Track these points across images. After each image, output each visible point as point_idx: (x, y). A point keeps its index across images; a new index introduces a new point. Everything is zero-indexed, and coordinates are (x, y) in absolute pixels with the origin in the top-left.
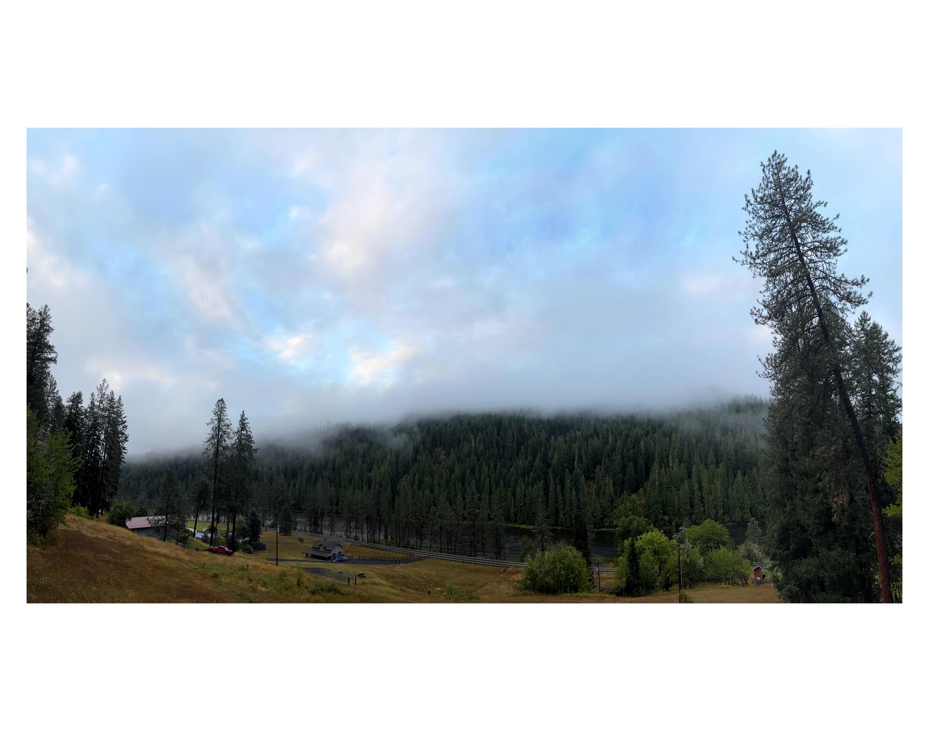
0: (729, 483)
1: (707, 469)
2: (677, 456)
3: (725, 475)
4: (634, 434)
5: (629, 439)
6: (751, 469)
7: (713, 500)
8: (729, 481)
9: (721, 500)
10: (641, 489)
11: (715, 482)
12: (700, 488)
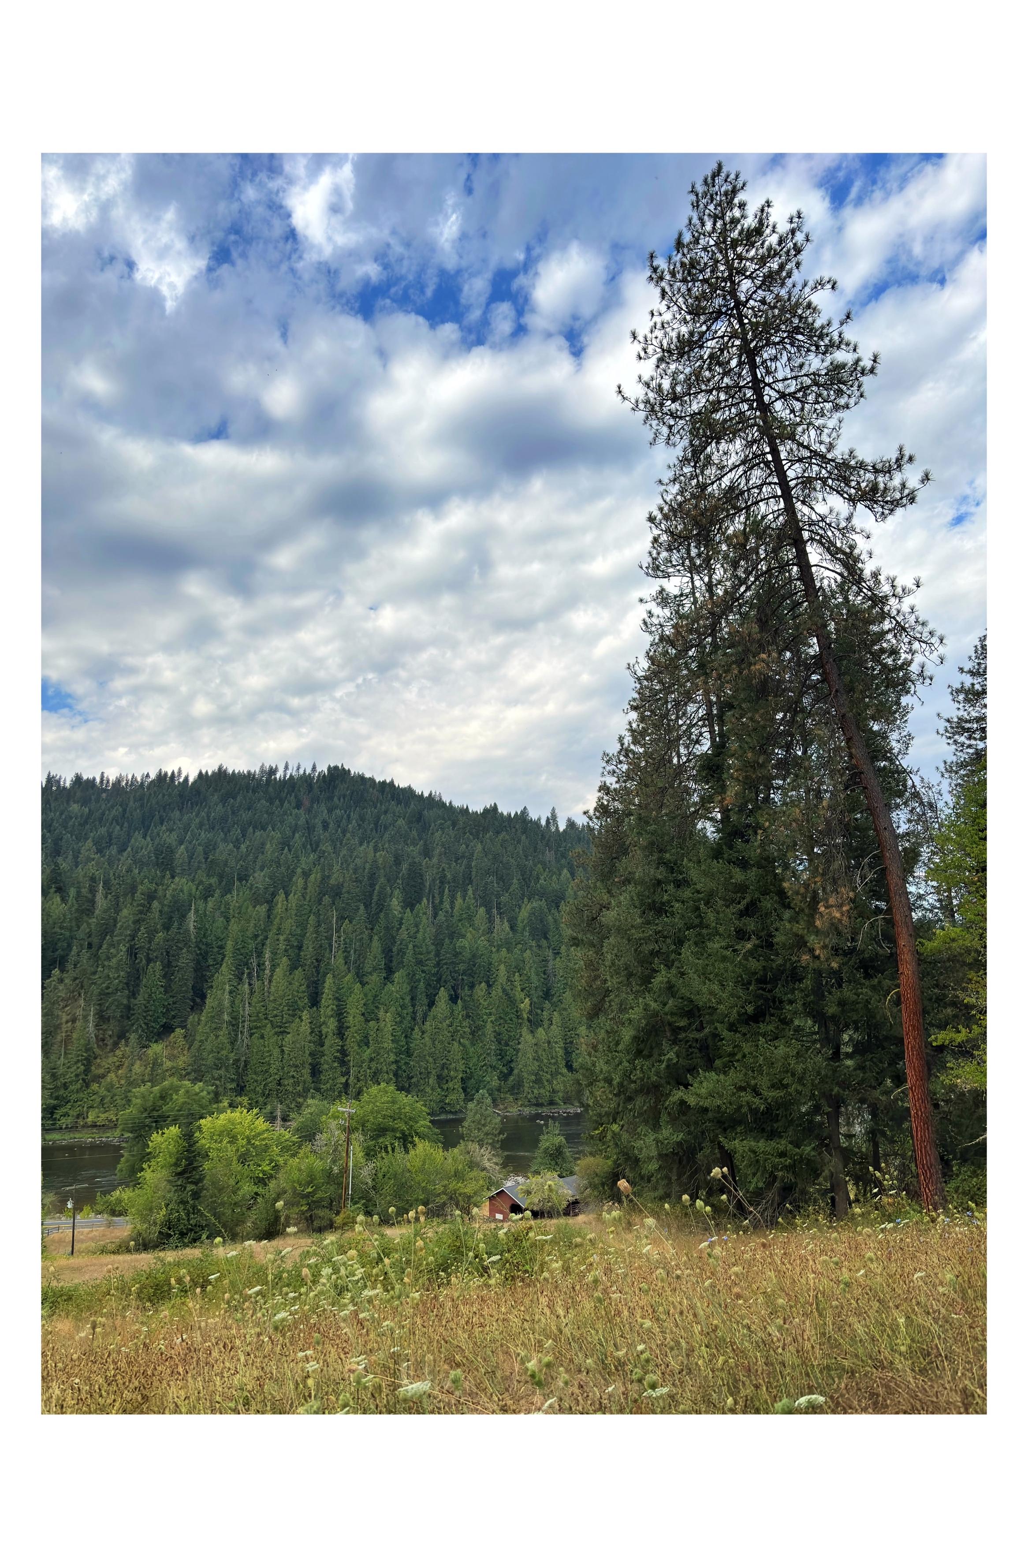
0: (414, 1019)
1: (363, 984)
2: (286, 950)
3: (408, 999)
4: (169, 894)
5: (155, 904)
6: (472, 986)
7: (371, 1060)
8: (414, 1013)
9: (392, 1057)
10: (179, 1031)
11: (381, 1014)
12: (341, 1032)
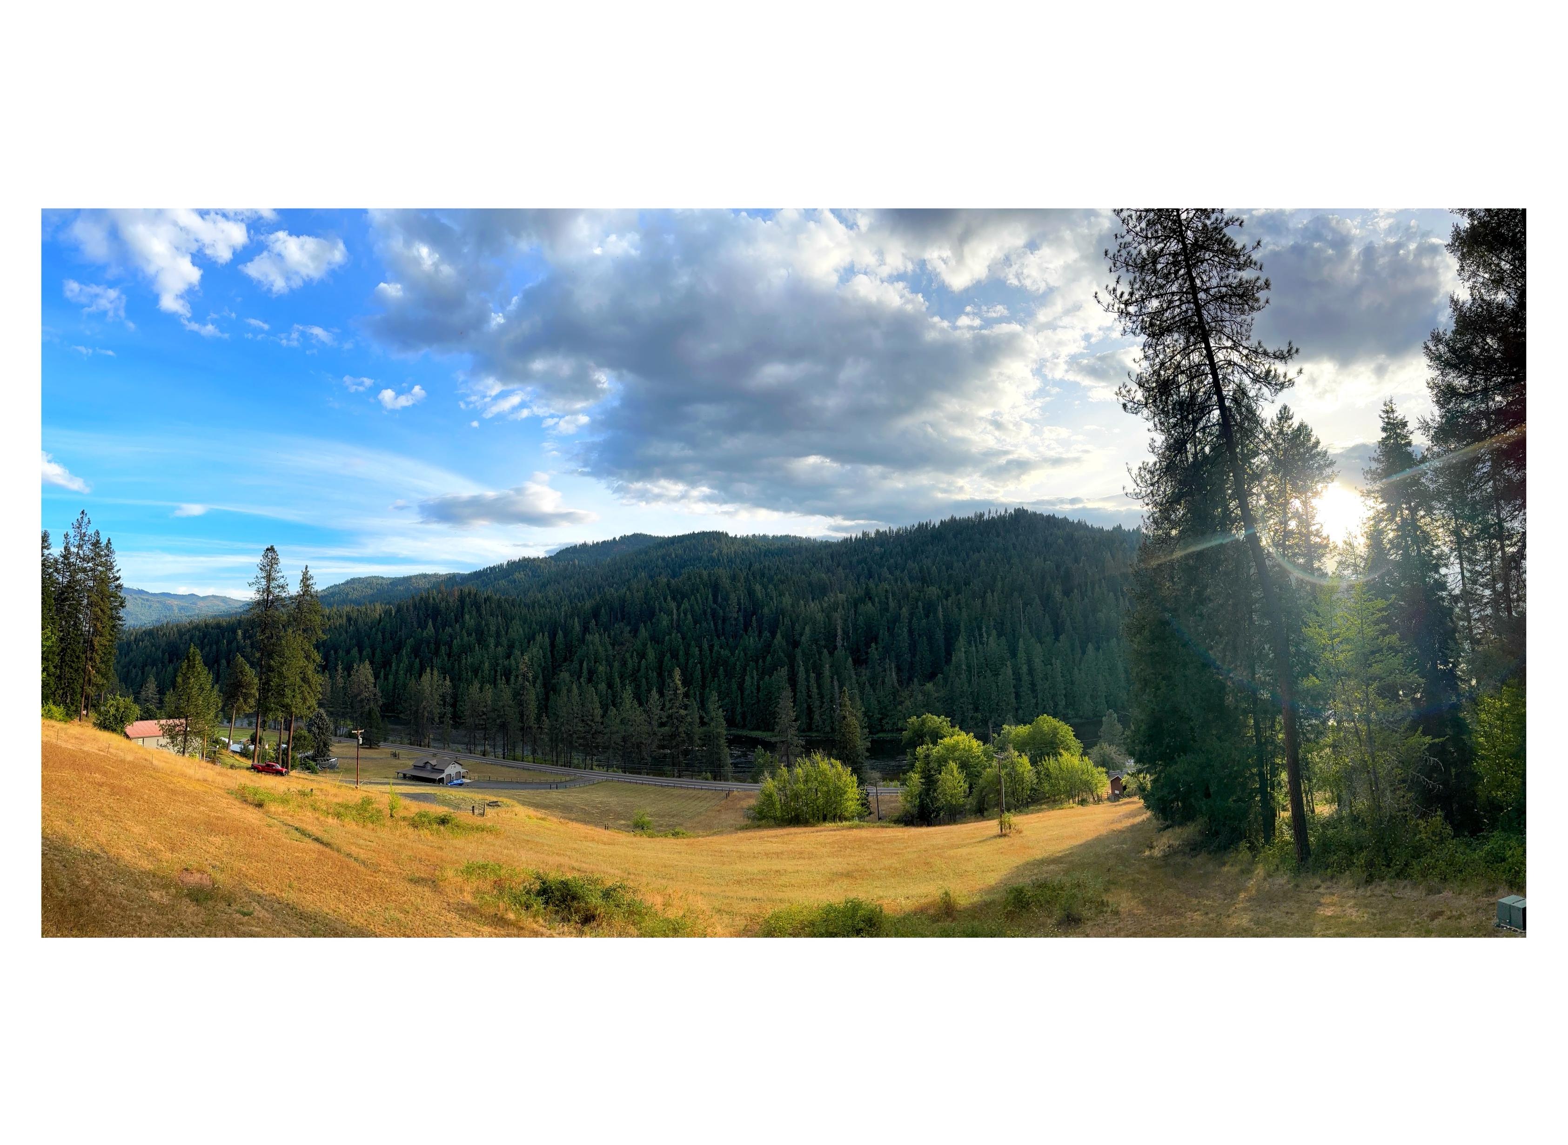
0: (1074, 662)
1: (1041, 643)
2: (995, 626)
3: (1069, 651)
4: (926, 597)
5: (920, 603)
6: (1108, 640)
7: (1050, 688)
8: (1074, 659)
9: (1062, 687)
10: (940, 676)
11: (1054, 661)
12: (1031, 672)
